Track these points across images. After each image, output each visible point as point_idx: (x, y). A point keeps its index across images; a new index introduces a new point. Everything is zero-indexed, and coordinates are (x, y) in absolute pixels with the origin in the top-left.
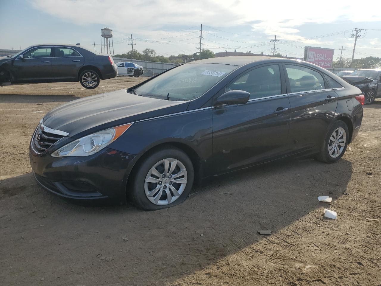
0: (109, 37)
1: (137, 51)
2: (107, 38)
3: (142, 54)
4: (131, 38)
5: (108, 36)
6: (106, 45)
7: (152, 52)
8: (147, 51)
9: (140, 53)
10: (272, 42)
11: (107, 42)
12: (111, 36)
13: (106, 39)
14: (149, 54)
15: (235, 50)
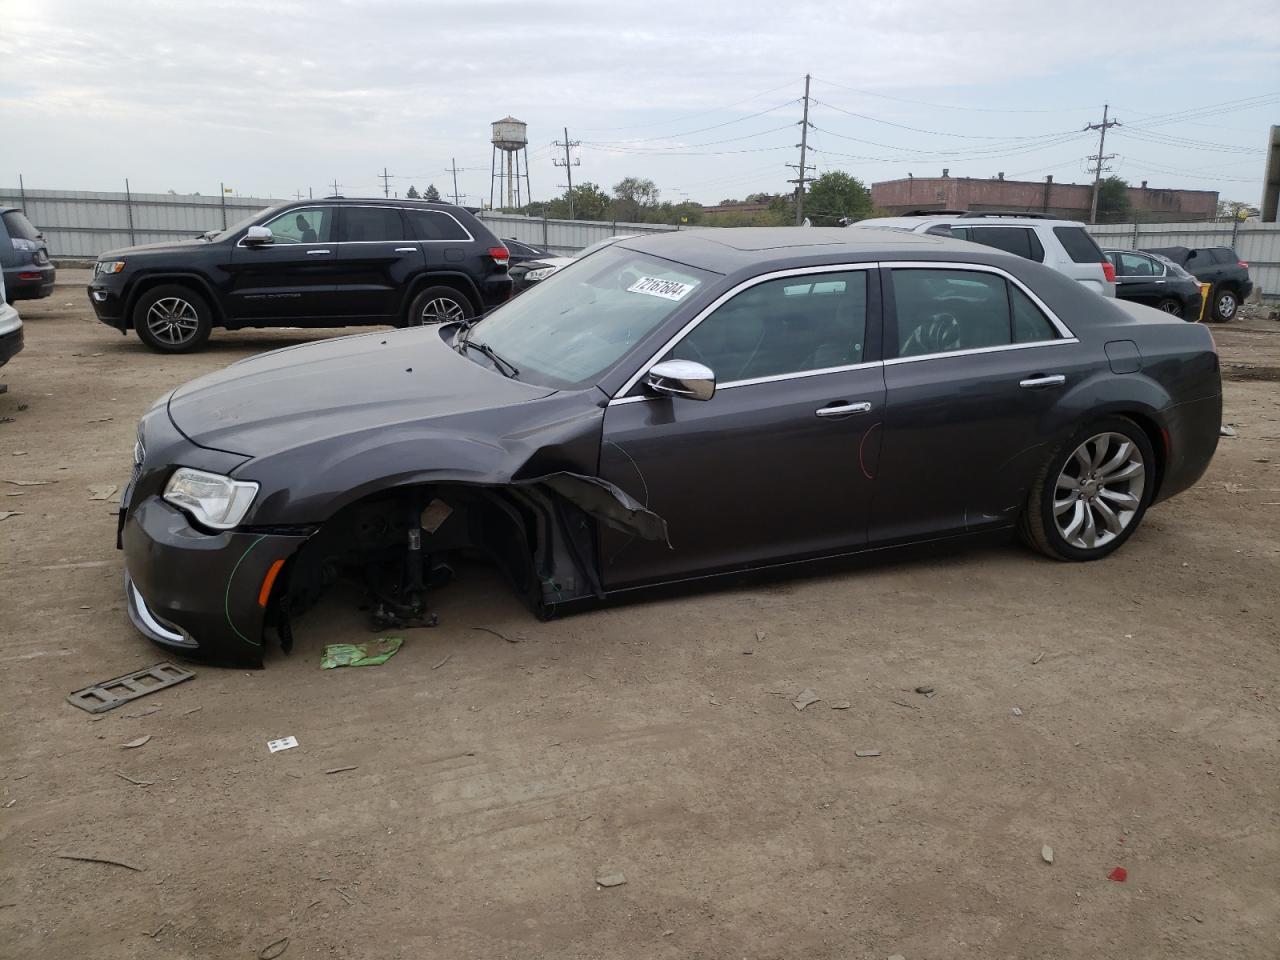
0: (515, 146)
1: (596, 187)
2: (510, 150)
3: (613, 195)
4: (564, 143)
5: (513, 142)
6: (506, 171)
7: (646, 188)
8: (628, 187)
9: (607, 193)
10: (1090, 130)
11: (510, 164)
12: (522, 144)
13: (505, 152)
14: (635, 198)
15: (946, 172)
